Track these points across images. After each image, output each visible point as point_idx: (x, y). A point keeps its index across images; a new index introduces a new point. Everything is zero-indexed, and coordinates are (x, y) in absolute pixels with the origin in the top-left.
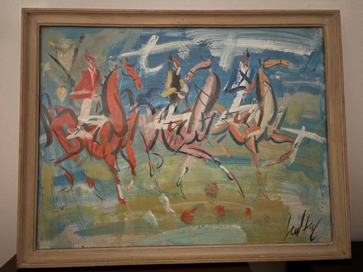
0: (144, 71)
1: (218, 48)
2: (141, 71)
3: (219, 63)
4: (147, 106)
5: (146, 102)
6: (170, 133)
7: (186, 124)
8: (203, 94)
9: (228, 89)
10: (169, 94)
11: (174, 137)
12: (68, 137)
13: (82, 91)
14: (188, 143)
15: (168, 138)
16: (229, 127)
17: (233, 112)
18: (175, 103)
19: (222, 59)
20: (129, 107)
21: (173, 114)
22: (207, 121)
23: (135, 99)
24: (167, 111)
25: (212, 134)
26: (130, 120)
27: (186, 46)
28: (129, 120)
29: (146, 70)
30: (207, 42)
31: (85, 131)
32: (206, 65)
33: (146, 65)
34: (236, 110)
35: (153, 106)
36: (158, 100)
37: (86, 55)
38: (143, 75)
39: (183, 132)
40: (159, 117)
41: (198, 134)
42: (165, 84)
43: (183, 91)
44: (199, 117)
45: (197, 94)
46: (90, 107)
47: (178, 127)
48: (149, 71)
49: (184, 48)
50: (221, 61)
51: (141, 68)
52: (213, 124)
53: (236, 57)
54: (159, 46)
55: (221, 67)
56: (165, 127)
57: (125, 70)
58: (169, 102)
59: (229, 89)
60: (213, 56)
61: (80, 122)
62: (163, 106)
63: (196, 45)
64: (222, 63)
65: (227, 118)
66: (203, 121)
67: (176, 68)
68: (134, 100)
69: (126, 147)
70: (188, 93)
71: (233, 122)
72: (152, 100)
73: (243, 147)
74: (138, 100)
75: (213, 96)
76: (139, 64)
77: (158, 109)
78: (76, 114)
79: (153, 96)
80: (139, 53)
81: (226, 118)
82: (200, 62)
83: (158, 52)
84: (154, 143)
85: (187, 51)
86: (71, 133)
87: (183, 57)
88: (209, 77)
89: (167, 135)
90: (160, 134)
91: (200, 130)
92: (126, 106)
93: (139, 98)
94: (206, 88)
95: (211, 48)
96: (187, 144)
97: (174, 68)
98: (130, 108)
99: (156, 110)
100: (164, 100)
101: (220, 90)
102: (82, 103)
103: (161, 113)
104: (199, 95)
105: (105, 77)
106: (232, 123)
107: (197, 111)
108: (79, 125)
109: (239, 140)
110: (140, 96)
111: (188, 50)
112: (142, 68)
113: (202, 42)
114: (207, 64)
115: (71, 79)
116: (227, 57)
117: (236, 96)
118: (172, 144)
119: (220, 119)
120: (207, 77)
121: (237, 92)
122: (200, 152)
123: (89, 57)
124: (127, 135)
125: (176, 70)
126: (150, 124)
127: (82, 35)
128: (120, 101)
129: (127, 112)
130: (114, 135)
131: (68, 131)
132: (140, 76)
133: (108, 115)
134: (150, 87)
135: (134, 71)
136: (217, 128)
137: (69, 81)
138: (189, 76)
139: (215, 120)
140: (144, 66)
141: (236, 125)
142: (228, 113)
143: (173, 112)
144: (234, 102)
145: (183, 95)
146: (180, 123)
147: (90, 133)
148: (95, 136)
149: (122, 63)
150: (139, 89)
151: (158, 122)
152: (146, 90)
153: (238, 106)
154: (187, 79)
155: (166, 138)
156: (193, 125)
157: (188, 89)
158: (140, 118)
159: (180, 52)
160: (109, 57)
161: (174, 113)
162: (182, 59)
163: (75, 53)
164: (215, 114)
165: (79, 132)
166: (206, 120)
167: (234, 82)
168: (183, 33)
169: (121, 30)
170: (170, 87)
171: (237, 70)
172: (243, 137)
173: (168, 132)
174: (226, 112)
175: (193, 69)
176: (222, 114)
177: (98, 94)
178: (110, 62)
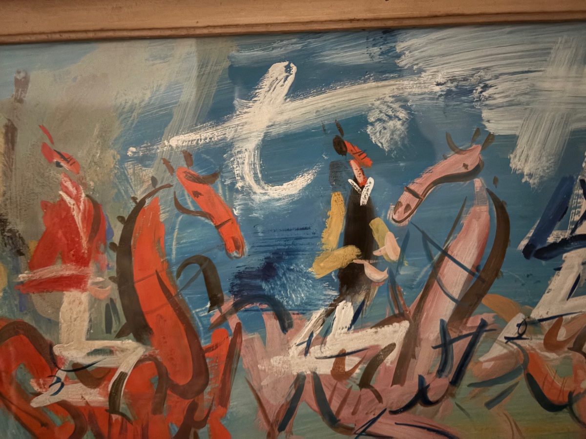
0: (249, 194)
1: (511, 104)
2: (240, 196)
3: (512, 156)
4: (265, 306)
5: (261, 293)
6: (339, 385)
7: (392, 358)
8: (451, 262)
9: (534, 247)
10: (335, 269)
11: (351, 396)
12: (36, 403)
13: (51, 268)
14: (394, 409)
15: (334, 398)
16: (525, 365)
17: (545, 316)
18: (357, 296)
19: (522, 143)
20: (209, 311)
21: (349, 329)
22: (459, 348)
23: (225, 285)
24: (328, 320)
25: (470, 385)
26: (213, 350)
27: (398, 99)
28: (210, 349)
29: (255, 193)
30: (473, 80)
31: (80, 385)
32: (465, 166)
33: (255, 174)
34: (554, 312)
35: (283, 306)
36: (300, 286)
37: (44, 145)
38: (247, 210)
39: (381, 380)
40: (304, 338)
41: (429, 386)
42: (320, 237)
43: (381, 257)
44: (431, 333)
45: (429, 266)
46: (86, 316)
47: (364, 366)
48: (265, 194)
49: (388, 106)
50: (518, 151)
51: (239, 185)
52: (476, 354)
53: (575, 133)
54: (297, 103)
55: (515, 170)
56: (325, 368)
57: (183, 195)
58: (335, 293)
59: (539, 247)
60: (492, 132)
61: (63, 360)
62: (316, 305)
63: (431, 93)
64: (523, 158)
65: (524, 336)
66: (445, 345)
67: (360, 180)
68: (221, 291)
69: (208, 426)
70: (400, 263)
71: (539, 349)
72: (278, 287)
73: (564, 415)
74: (236, 289)
75: (481, 269)
76: (232, 171)
77: (301, 315)
78: (47, 337)
79: (284, 274)
80: (230, 135)
81: (520, 337)
82: (445, 158)
83: (293, 127)
84: (290, 410)
85: (400, 119)
86: (39, 390)
87: (383, 141)
88: (472, 209)
89: (332, 389)
90: (309, 387)
91: (434, 374)
92: (197, 310)
93: (239, 282)
94: (460, 244)
95: (486, 105)
96: (393, 413)
97: (350, 181)
98: (210, 316)
99: (294, 317)
100: (320, 287)
101: (508, 250)
102: (61, 304)
103: (310, 326)
104: (436, 267)
105: (121, 219)
106: (538, 351)
107: (426, 318)
108: (59, 369)
109: (552, 396)
110: (239, 276)
111: (402, 114)
112: (242, 187)
113: (455, 83)
114: (466, 163)
115: (10, 231)
116: (541, 135)
117: (559, 269)
118: (345, 415)
119: (501, 338)
120: (465, 209)
121: (565, 255)
122: (432, 433)
123: (55, 154)
124: (210, 393)
125: (357, 188)
126: (276, 361)
127: (22, 75)
128: (177, 295)
129: (201, 328)
130: (169, 392)
131: (30, 385)
132: (236, 212)
133: (145, 337)
134: (271, 248)
135: (217, 195)
136: (488, 366)
137: (6, 238)
138: (404, 207)
139: (482, 342)
140: (250, 180)
141: (547, 357)
142: (527, 320)
143: (350, 322)
144: (550, 287)
145: (383, 270)
146: (371, 354)
147: (97, 390)
148: (113, 397)
149: (171, 170)
150: (235, 254)
151: (300, 354)
152: (262, 257)
153: (562, 300)
154: (396, 217)
155: (328, 397)
156: (412, 360)
157: (399, 249)
158: (243, 343)
159: (372, 124)
160: (127, 150)
161: (351, 325)
162: (383, 150)
163: (7, 142)
164: (483, 324)
165: (65, 387)
166: (454, 344)
167: (558, 224)
168: (384, 48)
169: (158, 47)
170: (339, 247)
171: (572, 180)
172: (567, 389)
173: (334, 382)
174: (519, 318)
175: (418, 181)
176: (506, 323)
177: (107, 277)
178: (130, 168)
